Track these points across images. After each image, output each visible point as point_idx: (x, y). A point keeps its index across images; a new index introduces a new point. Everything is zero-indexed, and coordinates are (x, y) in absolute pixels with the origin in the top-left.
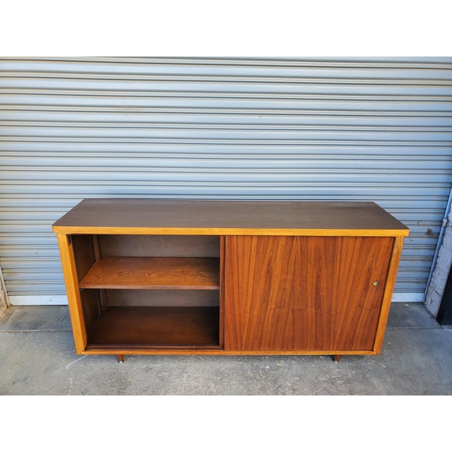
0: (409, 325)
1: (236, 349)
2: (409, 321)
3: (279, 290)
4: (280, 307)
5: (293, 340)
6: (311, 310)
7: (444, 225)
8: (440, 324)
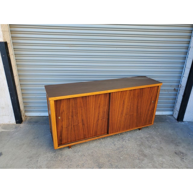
0: (167, 122)
1: (112, 133)
2: (168, 120)
3: (126, 109)
4: (126, 115)
5: (130, 125)
6: (135, 114)
7: (180, 87)
8: (178, 121)
